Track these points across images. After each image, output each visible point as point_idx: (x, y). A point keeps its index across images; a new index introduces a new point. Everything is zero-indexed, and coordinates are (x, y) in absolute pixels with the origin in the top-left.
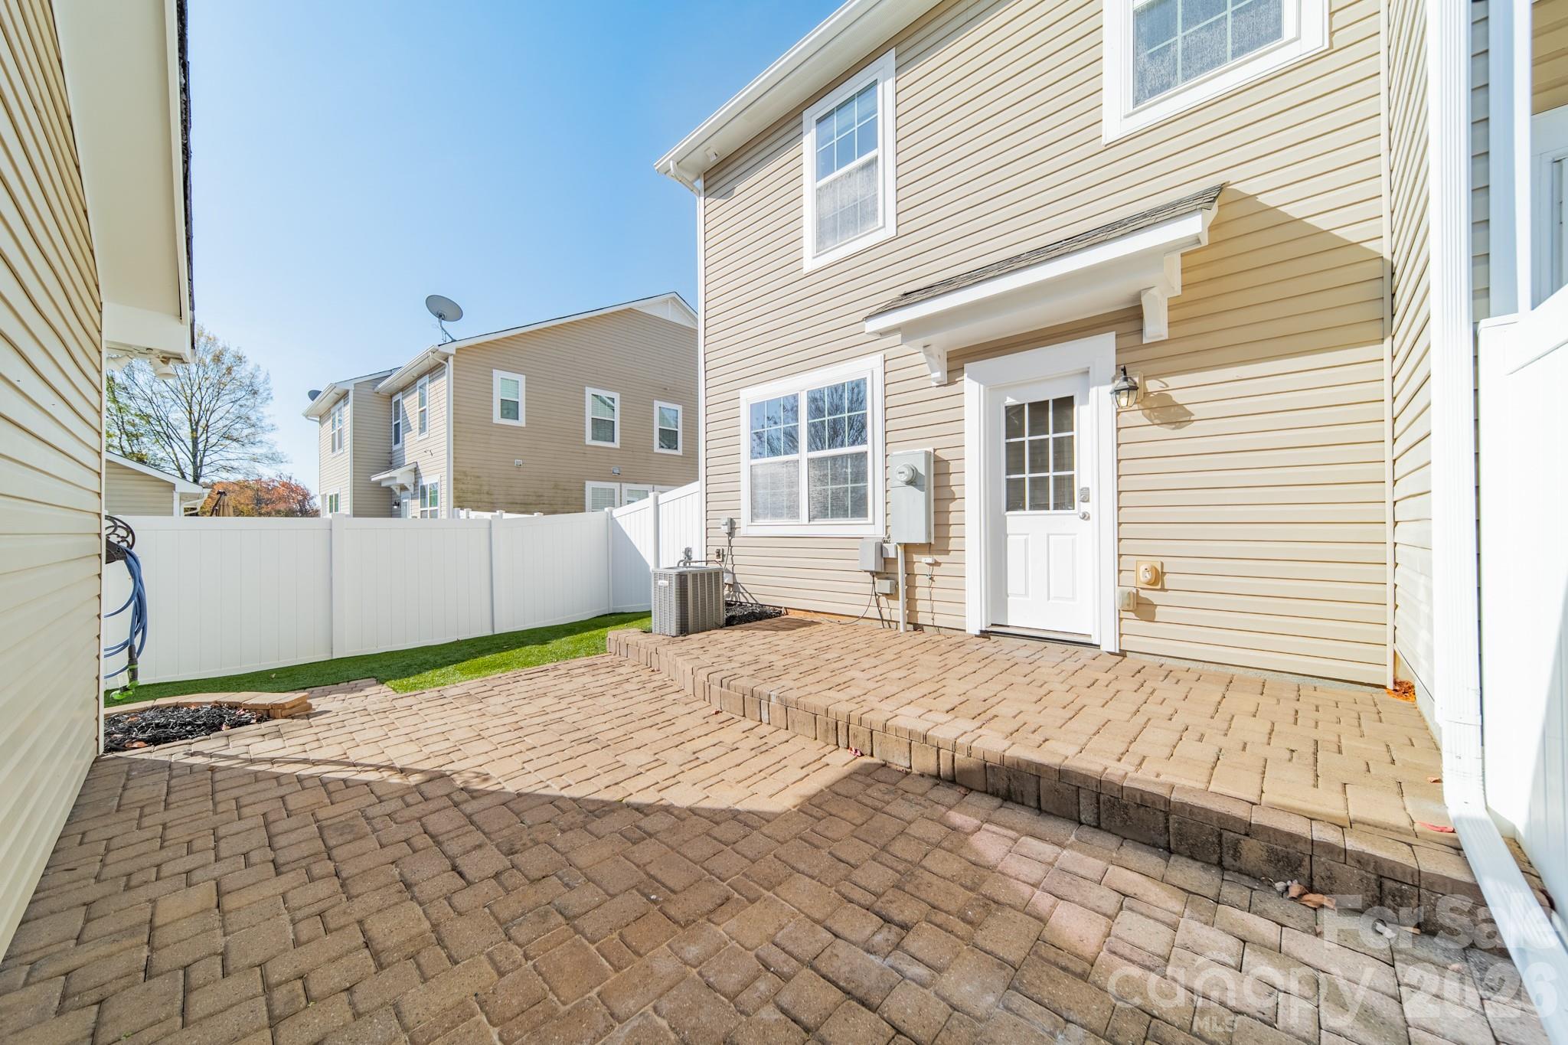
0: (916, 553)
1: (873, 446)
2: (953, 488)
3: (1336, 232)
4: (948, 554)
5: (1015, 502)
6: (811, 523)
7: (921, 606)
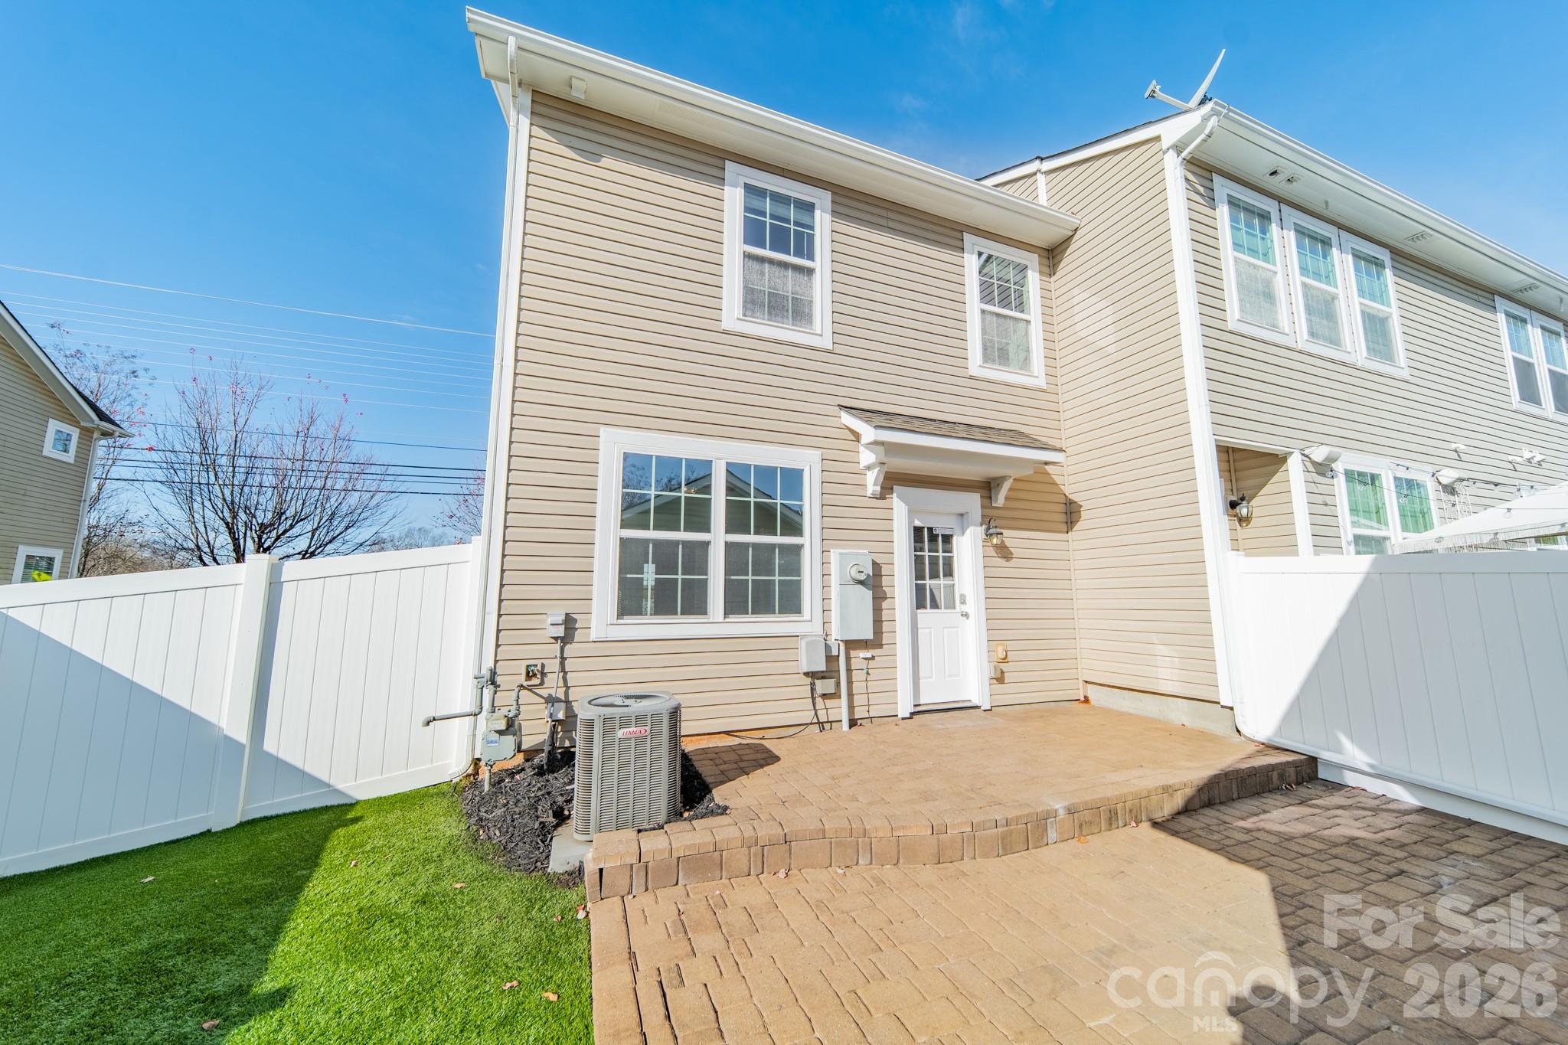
0: (854, 649)
1: (809, 540)
2: (884, 588)
3: (1053, 476)
4: (882, 648)
5: (920, 604)
6: (727, 620)
7: (858, 700)
